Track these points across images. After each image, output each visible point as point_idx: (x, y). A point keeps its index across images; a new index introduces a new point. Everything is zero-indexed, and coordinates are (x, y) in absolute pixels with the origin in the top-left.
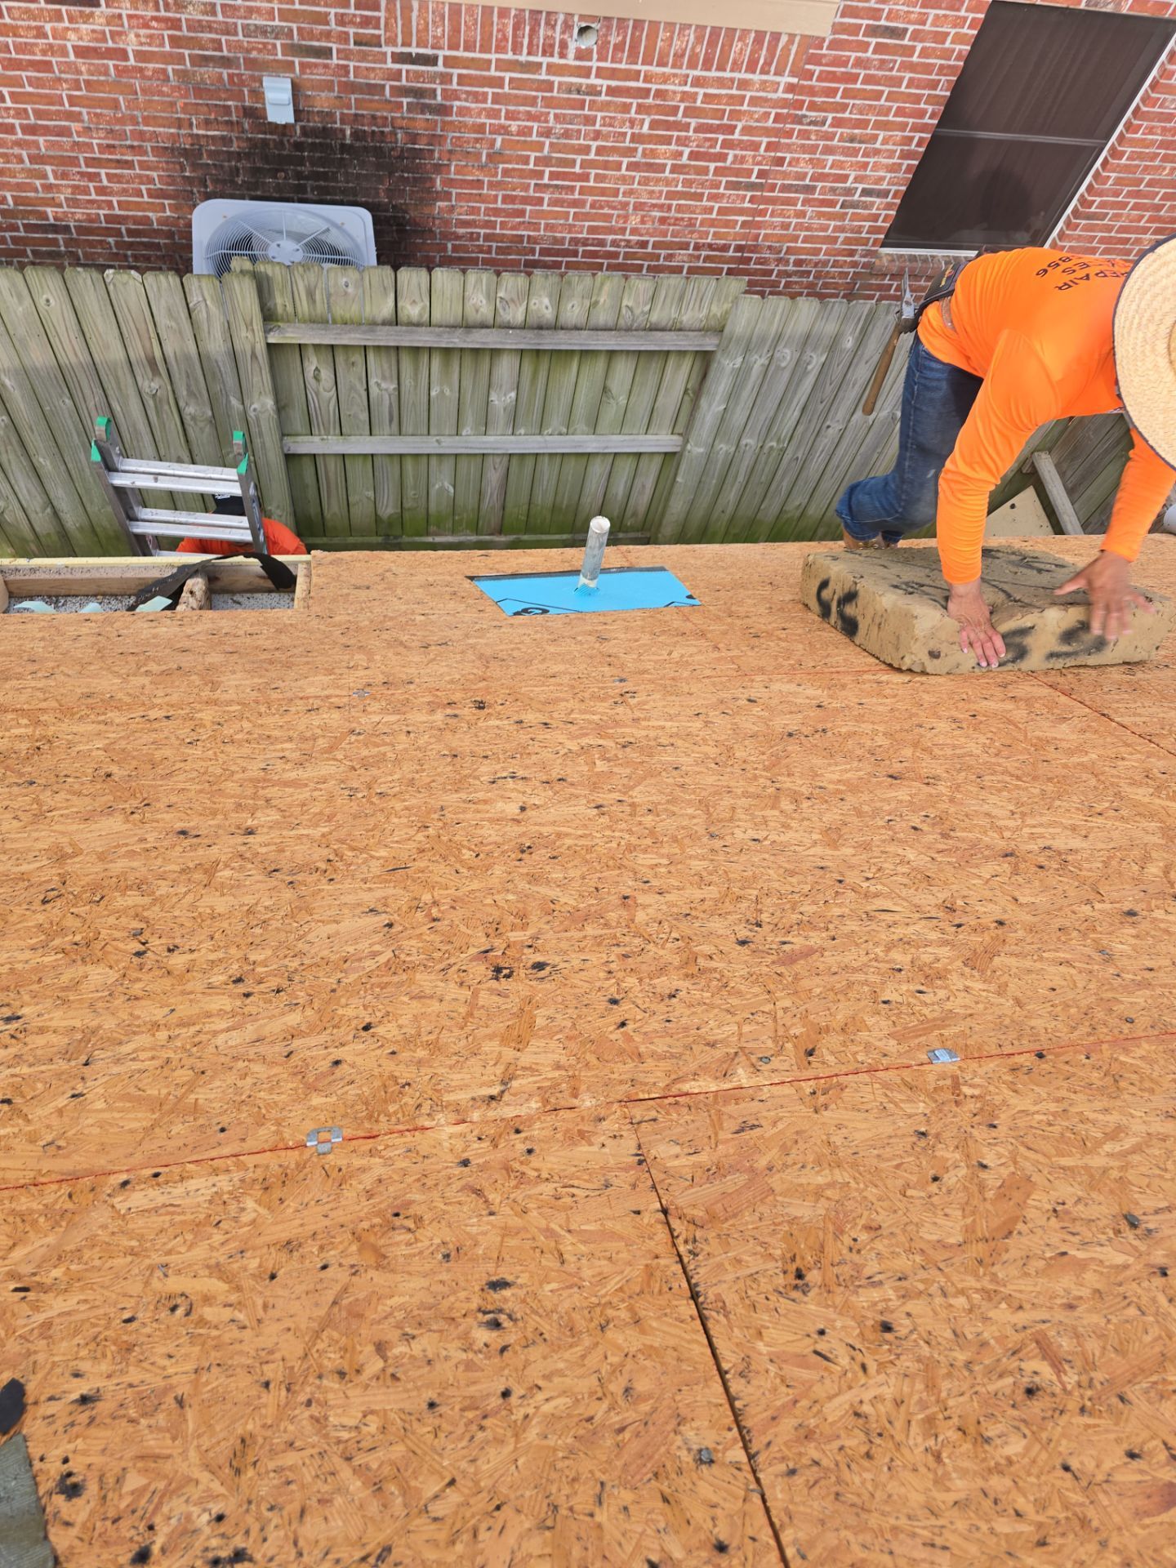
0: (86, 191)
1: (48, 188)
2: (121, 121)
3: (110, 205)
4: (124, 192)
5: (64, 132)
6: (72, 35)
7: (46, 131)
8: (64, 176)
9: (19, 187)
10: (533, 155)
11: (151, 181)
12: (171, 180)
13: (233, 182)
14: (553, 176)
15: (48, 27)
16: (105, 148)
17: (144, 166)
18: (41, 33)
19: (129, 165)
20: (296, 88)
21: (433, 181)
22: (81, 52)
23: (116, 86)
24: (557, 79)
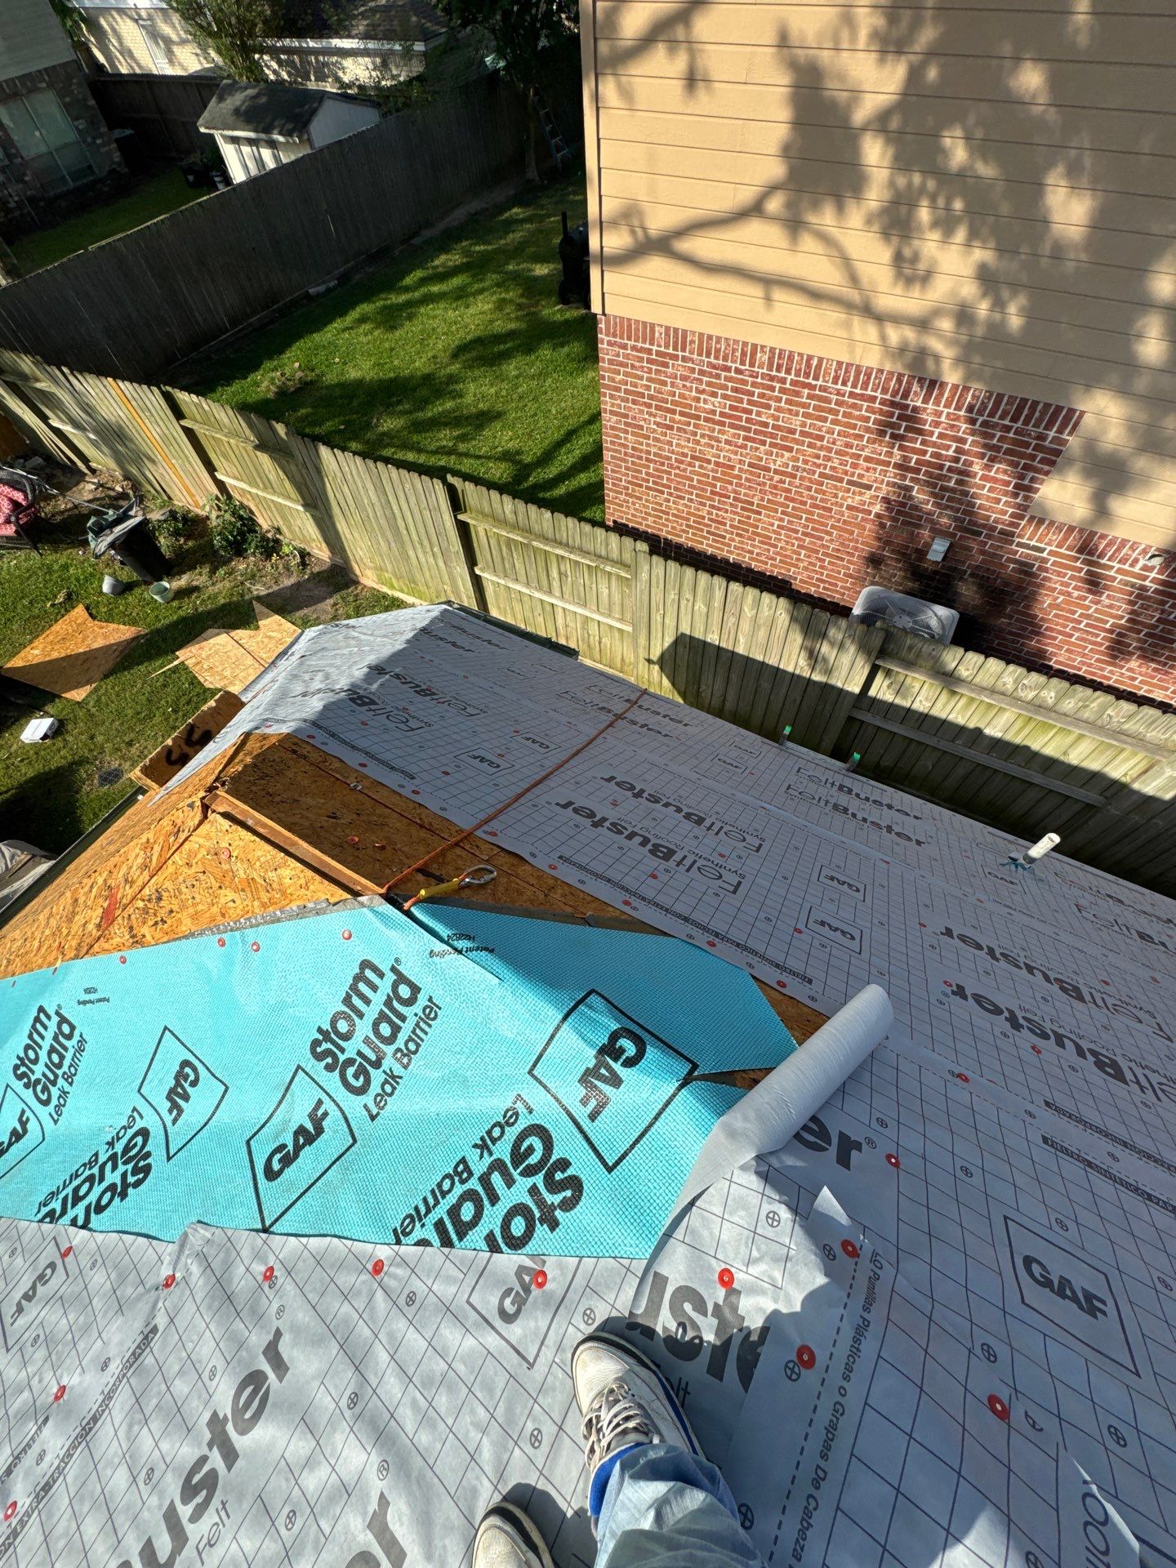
0: (815, 565)
1: (798, 560)
2: (851, 541)
3: (822, 574)
4: (833, 570)
5: (821, 539)
6: (850, 500)
7: (813, 536)
8: (809, 557)
9: (786, 556)
10: (1080, 611)
11: (849, 569)
12: (859, 571)
13: (890, 580)
14: (1087, 625)
15: (840, 494)
16: (834, 549)
17: (849, 562)
18: (836, 496)
19: (842, 560)
20: (951, 545)
21: (1006, 608)
22: (849, 508)
23: (858, 526)
24: (1120, 577)
